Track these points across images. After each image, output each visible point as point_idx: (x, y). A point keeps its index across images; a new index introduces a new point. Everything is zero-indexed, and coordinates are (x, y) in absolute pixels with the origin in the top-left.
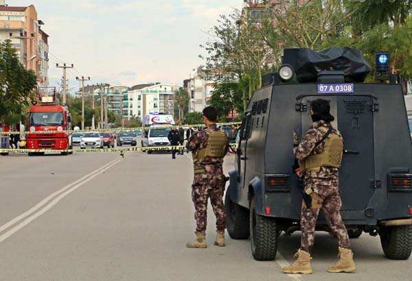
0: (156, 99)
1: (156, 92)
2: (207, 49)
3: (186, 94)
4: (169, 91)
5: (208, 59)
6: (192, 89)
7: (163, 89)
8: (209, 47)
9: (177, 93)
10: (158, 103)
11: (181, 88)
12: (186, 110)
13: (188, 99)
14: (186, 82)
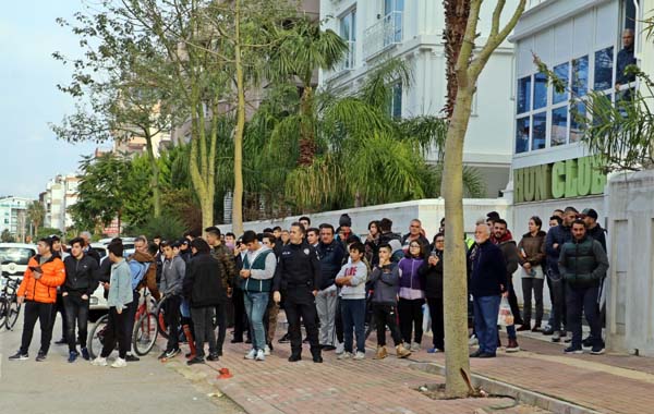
0: (7, 214)
1: (8, 206)
2: (77, 31)
3: (41, 207)
4: (23, 205)
5: (78, 63)
6: (49, 201)
7: (16, 203)
8: (81, 26)
9: (31, 207)
10: (9, 218)
11: (35, 202)
12: (42, 225)
13: (44, 212)
14: (42, 196)
